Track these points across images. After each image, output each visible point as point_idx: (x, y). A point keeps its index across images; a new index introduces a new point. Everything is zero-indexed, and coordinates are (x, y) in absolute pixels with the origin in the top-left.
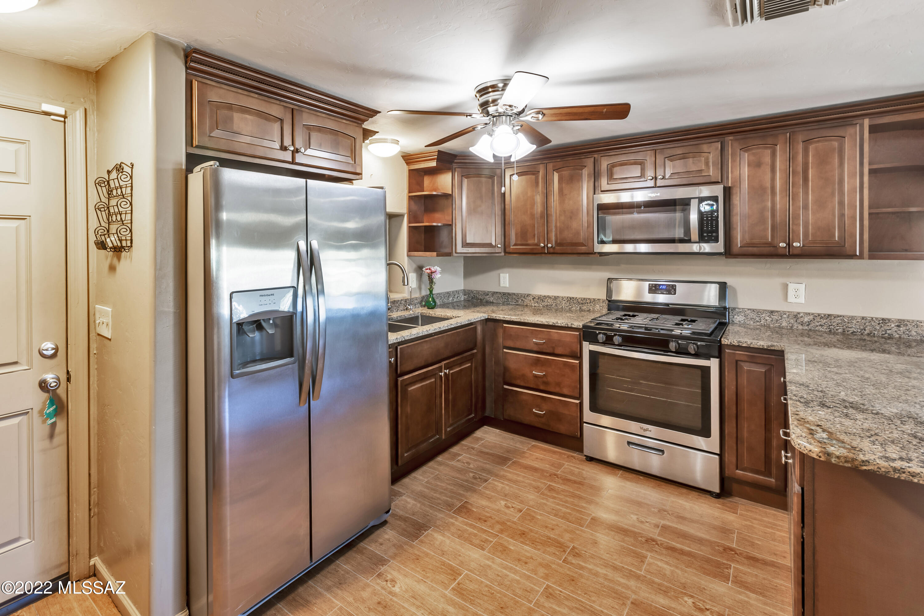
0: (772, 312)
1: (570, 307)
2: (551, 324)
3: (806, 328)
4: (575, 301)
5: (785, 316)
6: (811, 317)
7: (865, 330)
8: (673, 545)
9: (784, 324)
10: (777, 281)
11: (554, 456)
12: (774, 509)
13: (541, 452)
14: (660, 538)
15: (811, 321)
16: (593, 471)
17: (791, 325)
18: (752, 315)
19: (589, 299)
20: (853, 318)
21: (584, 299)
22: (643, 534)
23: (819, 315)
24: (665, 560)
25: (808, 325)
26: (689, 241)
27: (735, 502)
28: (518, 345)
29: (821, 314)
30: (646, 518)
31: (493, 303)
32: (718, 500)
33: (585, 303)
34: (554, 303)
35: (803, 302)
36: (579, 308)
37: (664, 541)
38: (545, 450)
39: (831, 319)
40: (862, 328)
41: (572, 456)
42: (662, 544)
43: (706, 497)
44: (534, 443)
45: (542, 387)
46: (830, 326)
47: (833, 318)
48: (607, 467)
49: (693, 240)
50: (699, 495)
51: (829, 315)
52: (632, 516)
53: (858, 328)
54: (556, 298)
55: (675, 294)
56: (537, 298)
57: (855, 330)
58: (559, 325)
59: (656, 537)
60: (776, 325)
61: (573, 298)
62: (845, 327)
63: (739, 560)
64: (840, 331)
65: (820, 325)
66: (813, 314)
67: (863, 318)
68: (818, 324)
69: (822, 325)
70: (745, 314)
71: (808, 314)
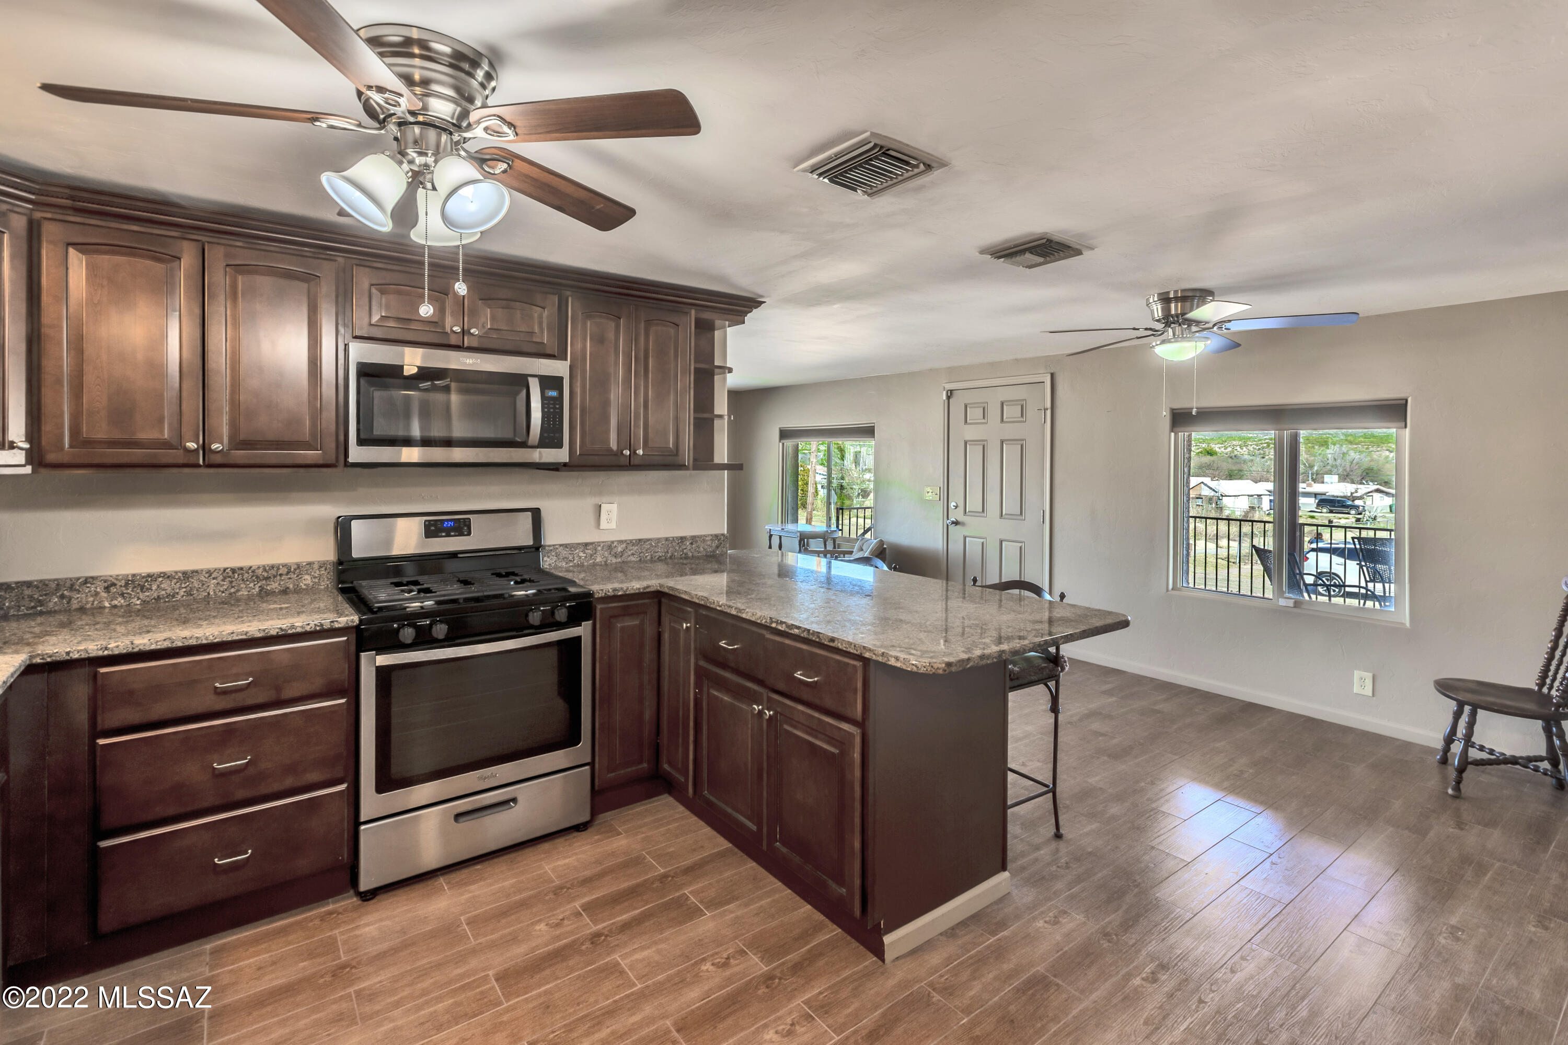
0: (586, 545)
1: (233, 590)
2: (273, 633)
3: (619, 560)
4: (246, 575)
5: (599, 548)
6: (624, 546)
8: (620, 921)
9: (598, 559)
10: (589, 502)
11: (291, 938)
12: (639, 804)
13: (251, 950)
14: (600, 926)
15: (623, 550)
16: (399, 910)
17: (605, 559)
18: (565, 553)
19: (284, 565)
21: (272, 567)
22: (578, 939)
23: (630, 542)
24: (636, 946)
25: (621, 554)
26: (524, 445)
27: (605, 822)
28: (159, 710)
29: (632, 540)
30: (554, 915)
32: (589, 830)
33: (275, 576)
34: (180, 588)
35: (616, 527)
36: (257, 589)
37: (608, 926)
38: (256, 941)
39: (640, 545)
41: (330, 913)
42: (610, 931)
43: (574, 837)
44: (209, 945)
45: (241, 794)
46: (640, 554)
47: (642, 543)
48: (412, 887)
49: (530, 442)
50: (566, 840)
51: (640, 540)
52: (537, 928)
54: (187, 575)
55: (469, 534)
56: (123, 583)
58: (299, 630)
59: (595, 928)
60: (591, 561)
61: (241, 569)
62: (650, 553)
63: (683, 882)
64: (648, 558)
66: (626, 541)
67: (667, 539)
68: (630, 553)
69: (633, 554)
70: (556, 553)
71: (621, 542)
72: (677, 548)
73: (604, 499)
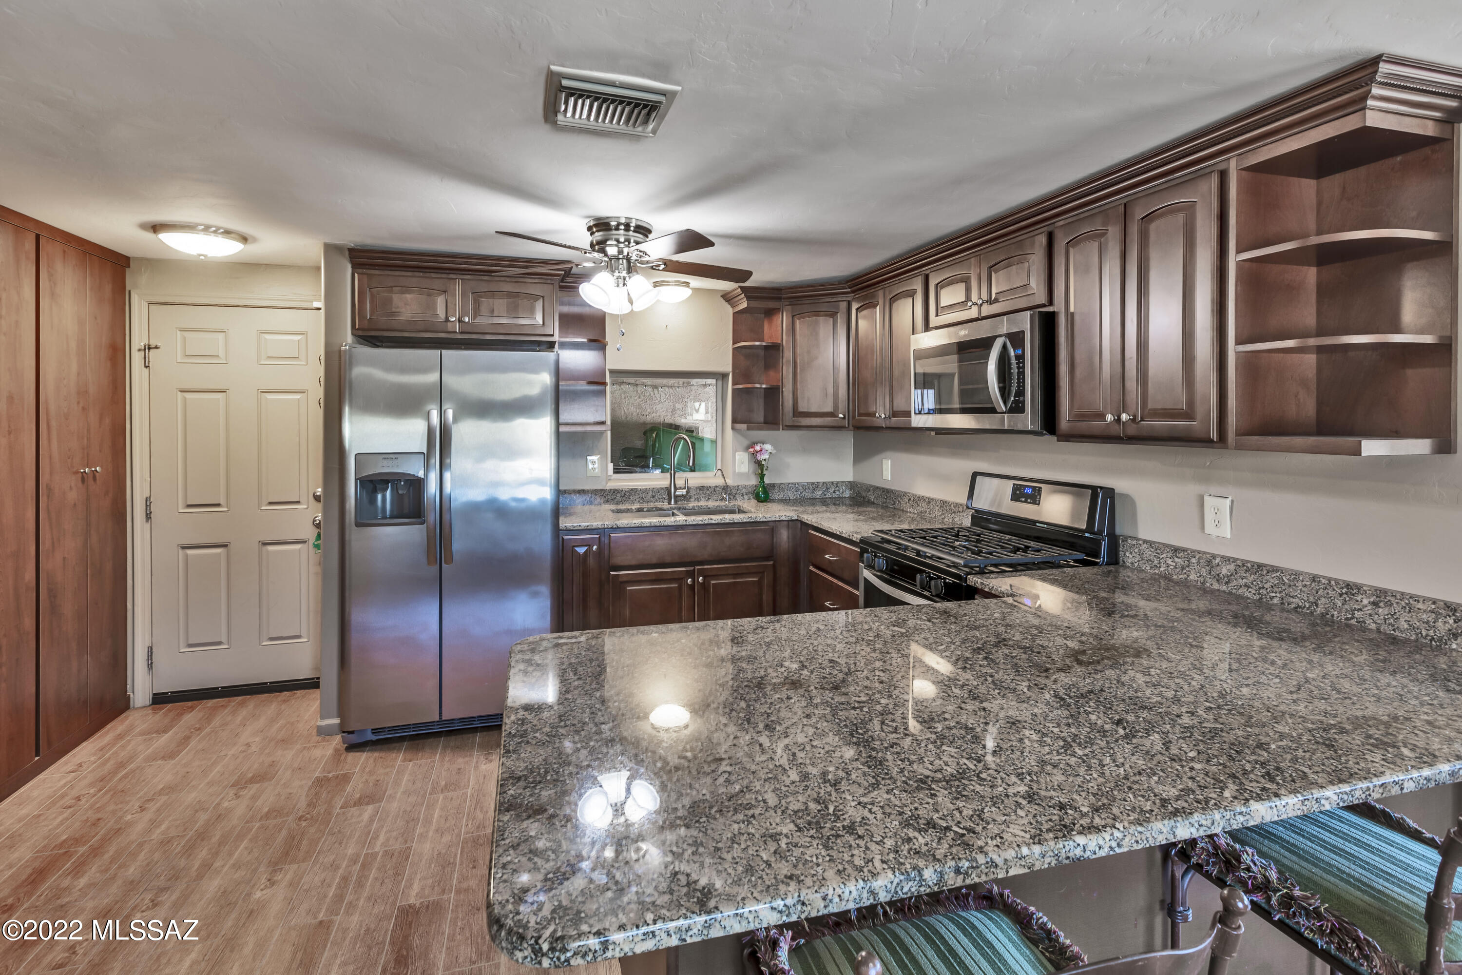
0: (1176, 550)
3: (1224, 588)
4: (947, 508)
5: (1194, 560)
6: (1232, 567)
7: (1317, 605)
9: (1193, 577)
10: (1193, 489)
15: (1231, 575)
17: (1202, 579)
18: (1148, 553)
19: (961, 505)
20: (1296, 575)
21: (957, 505)
23: (1243, 565)
25: (1227, 583)
26: (994, 411)
29: (1248, 562)
31: (873, 503)
34: (927, 508)
35: (1229, 536)
36: (951, 519)
39: (1262, 575)
40: (1312, 599)
46: (1260, 588)
47: (1265, 572)
49: (995, 408)
51: (1260, 566)
53: (1306, 599)
54: (930, 501)
56: (912, 499)
57: (1300, 604)
60: (1181, 576)
61: (946, 502)
62: (1283, 594)
64: (1276, 601)
65: (1246, 586)
66: (1235, 560)
67: (1314, 579)
68: (1242, 582)
69: (1247, 586)
70: (1140, 551)
71: (1227, 560)
72: (1339, 604)
73: (1214, 490)
